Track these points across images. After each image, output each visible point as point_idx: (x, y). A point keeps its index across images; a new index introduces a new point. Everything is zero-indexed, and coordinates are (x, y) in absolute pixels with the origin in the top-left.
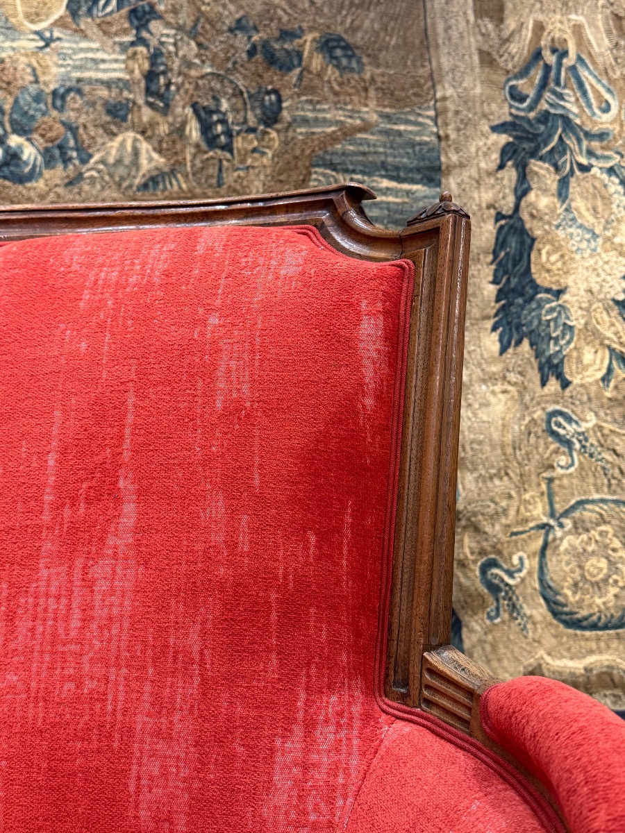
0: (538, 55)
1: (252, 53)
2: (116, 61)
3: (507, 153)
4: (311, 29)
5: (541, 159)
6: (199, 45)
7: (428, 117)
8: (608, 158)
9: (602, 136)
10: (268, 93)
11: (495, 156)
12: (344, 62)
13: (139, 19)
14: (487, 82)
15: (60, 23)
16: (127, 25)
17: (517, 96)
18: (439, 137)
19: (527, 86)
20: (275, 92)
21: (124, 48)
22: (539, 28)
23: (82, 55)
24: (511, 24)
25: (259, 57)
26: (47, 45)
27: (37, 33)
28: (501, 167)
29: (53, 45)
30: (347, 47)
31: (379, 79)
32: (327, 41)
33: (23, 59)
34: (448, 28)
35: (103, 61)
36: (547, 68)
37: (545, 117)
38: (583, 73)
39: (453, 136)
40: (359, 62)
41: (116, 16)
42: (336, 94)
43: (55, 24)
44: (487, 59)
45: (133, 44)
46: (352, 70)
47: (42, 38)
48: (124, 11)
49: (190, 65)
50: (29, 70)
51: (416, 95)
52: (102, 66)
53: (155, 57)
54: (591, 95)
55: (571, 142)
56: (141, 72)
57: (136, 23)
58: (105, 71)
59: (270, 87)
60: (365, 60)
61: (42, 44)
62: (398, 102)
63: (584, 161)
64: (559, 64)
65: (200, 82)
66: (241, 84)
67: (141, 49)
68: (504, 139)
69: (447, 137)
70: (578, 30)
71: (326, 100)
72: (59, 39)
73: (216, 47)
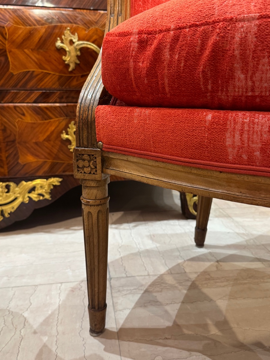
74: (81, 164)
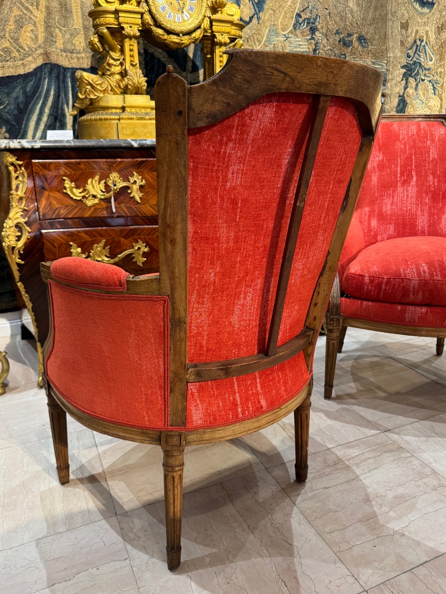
0: (415, 42)
1: (339, 41)
2: (305, 45)
3: (405, 75)
4: (356, 33)
5: (412, 77)
6: (327, 39)
7: (385, 63)
8: (430, 77)
9: (429, 69)
10: (343, 55)
11: (401, 76)
12: (364, 44)
13: (312, 31)
14: (401, 52)
15: (291, 32)
16: (309, 33)
17: (409, 56)
18: (387, 70)
19: (411, 53)
20: (345, 54)
21: (308, 40)
22: (417, 32)
23: (296, 43)
24: (410, 31)
25: (341, 43)
26: (287, 39)
27: (284, 35)
28: (402, 80)
29: (288, 39)
30: (365, 39)
31: (372, 50)
32: (360, 37)
33: (280, 44)
34: (392, 32)
35: (302, 45)
36: (417, 46)
37: (415, 63)
38: (427, 47)
39: (391, 70)
40: (368, 44)
41: (306, 29)
42: (361, 55)
43: (289, 32)
44: (402, 43)
45: (310, 39)
46: (366, 47)
47: (286, 37)
48: (308, 28)
49: (324, 46)
50: (281, 48)
51: (382, 55)
52: (301, 47)
53: (316, 44)
54: (428, 55)
55: (420, 72)
56: (312, 49)
57: (311, 32)
58: (302, 48)
59: (343, 53)
60: (369, 44)
61: (285, 39)
62: (376, 58)
63: (423, 78)
64: (421, 44)
65: (327, 52)
66: (336, 52)
67: (313, 41)
68: (404, 71)
69: (389, 70)
70: (427, 32)
71: (358, 57)
72: (290, 37)
73: (331, 40)
74: (332, 322)
